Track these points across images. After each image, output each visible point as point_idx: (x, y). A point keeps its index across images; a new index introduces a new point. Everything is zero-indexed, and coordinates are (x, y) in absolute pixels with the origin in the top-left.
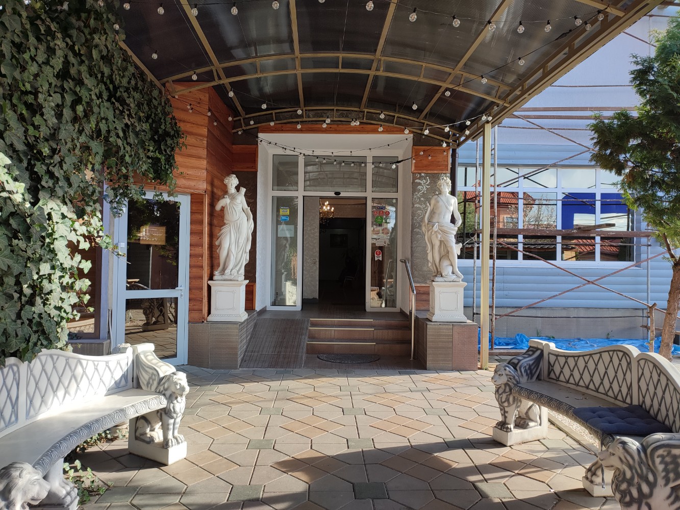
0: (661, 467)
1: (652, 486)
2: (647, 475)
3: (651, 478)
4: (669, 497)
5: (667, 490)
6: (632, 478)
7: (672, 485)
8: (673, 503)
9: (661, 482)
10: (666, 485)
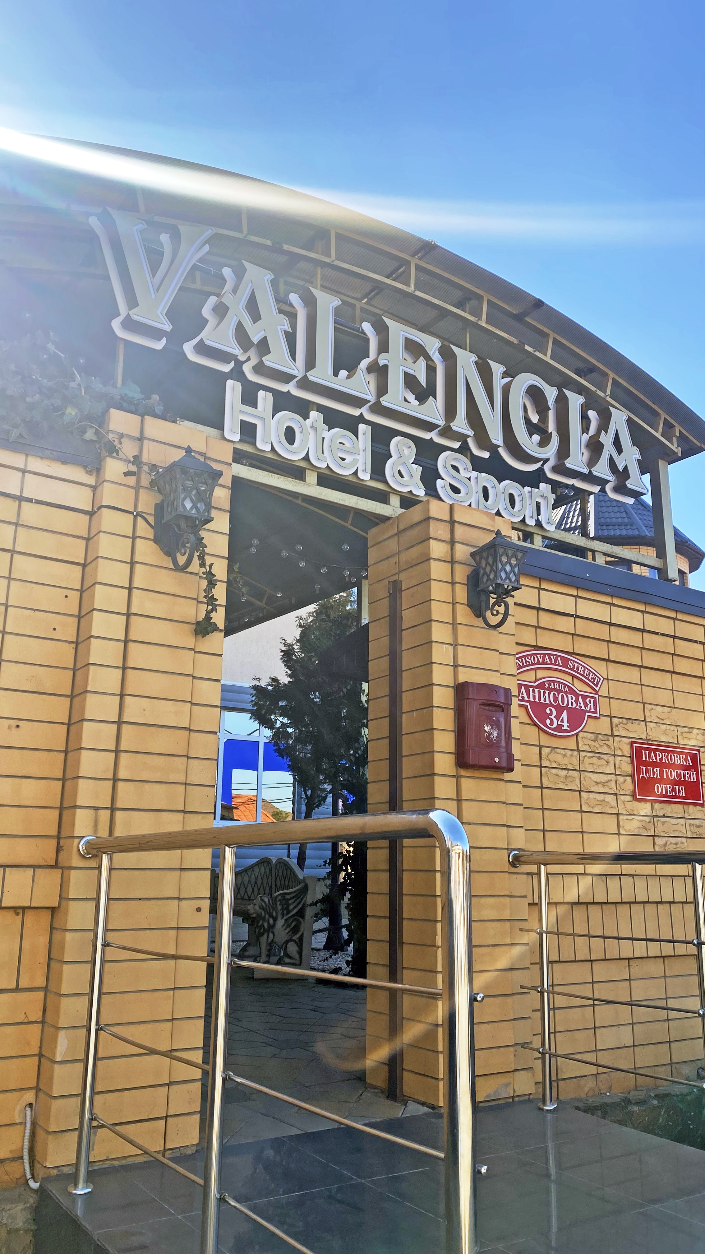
0: (279, 908)
1: (275, 920)
2: (273, 913)
3: (274, 914)
4: (284, 925)
5: (283, 921)
6: (265, 916)
7: (285, 918)
8: (285, 929)
9: (280, 917)
10: (283, 918)
